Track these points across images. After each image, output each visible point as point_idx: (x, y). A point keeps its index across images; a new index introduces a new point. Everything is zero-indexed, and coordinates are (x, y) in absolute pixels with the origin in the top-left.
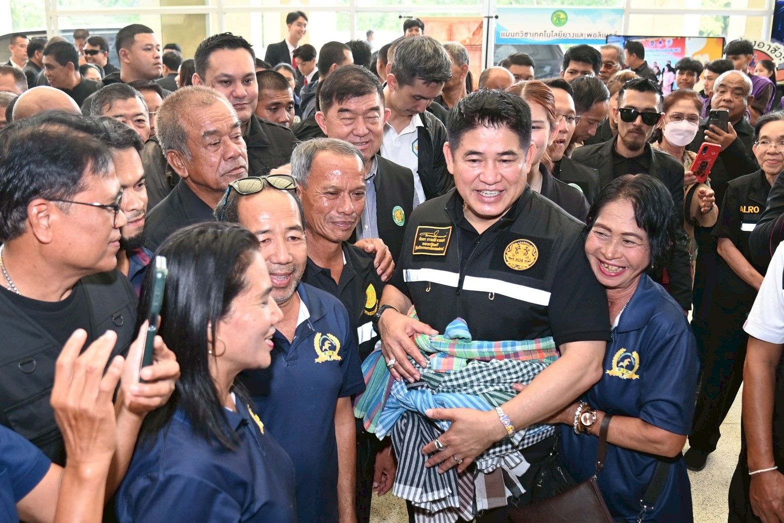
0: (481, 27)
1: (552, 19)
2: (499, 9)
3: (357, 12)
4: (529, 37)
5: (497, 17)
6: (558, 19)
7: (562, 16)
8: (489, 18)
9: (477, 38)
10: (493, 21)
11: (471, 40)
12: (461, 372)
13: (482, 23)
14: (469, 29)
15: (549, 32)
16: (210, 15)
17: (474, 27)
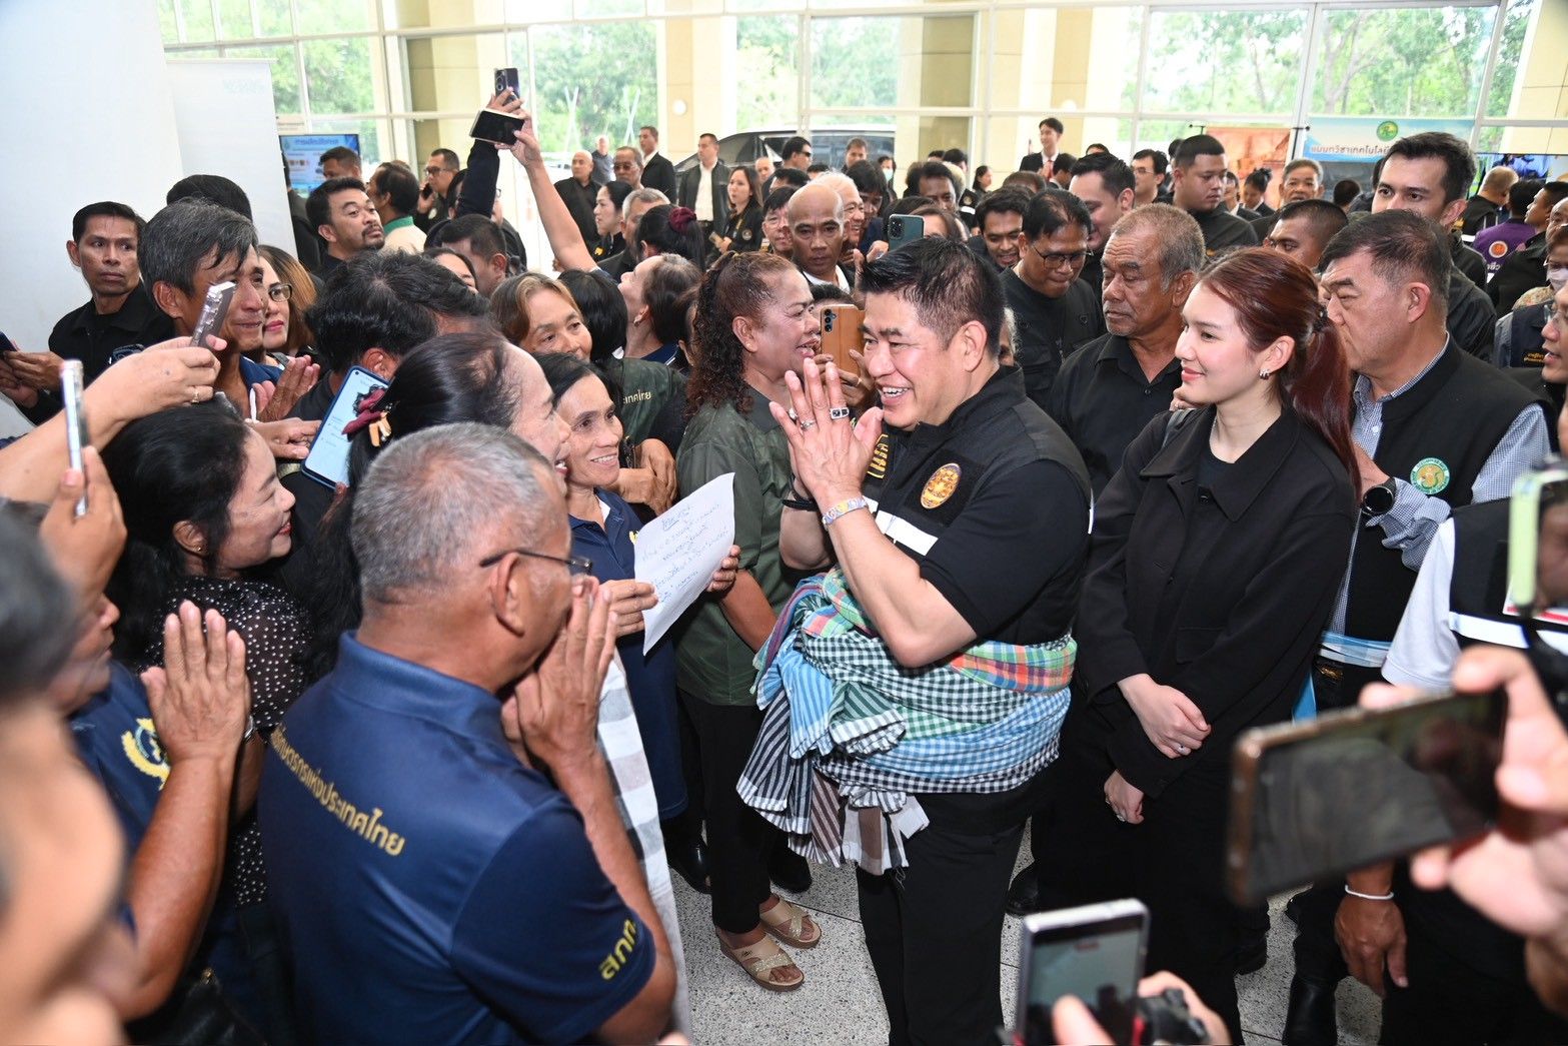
0: (1286, 139)
1: (1378, 131)
2: (1312, 119)
3: (1141, 119)
4: (1346, 152)
5: (1308, 128)
6: (1386, 131)
7: (1392, 128)
8: (1297, 129)
9: (1281, 151)
10: (1303, 134)
11: (1273, 155)
12: (825, 640)
13: (1288, 136)
14: (1272, 142)
15: (1372, 147)
16: (975, 119)
17: (1279, 140)
